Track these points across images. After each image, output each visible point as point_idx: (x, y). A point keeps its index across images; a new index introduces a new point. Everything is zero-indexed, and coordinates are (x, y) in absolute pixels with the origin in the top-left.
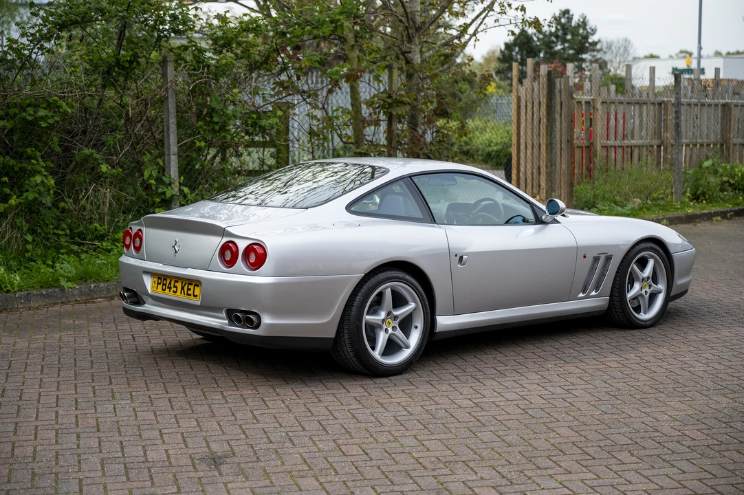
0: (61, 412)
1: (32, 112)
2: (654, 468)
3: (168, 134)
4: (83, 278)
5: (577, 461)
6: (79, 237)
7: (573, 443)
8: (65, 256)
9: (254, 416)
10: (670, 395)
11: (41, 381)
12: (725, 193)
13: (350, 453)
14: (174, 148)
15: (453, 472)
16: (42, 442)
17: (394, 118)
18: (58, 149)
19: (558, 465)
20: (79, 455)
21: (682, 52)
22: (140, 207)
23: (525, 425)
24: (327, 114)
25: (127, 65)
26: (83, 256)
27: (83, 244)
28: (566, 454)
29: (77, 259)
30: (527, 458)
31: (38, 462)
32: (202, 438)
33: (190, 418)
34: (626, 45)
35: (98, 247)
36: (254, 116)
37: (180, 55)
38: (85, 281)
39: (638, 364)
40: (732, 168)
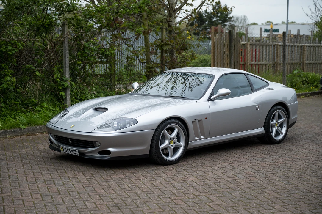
0: (39, 186)
1: (5, 48)
2: (316, 209)
3: (65, 58)
4: (29, 123)
5: (281, 206)
6: (25, 105)
7: (277, 198)
8: (20, 114)
9: (129, 187)
10: (311, 176)
11: (25, 171)
12: (304, 85)
13: (179, 204)
14: (68, 65)
15: (228, 212)
16: (36, 200)
17: (164, 51)
18: (16, 65)
19: (274, 208)
20: (55, 206)
21: (268, 22)
22: (52, 91)
23: (252, 190)
24: (134, 49)
25: (47, 26)
26: (28, 114)
27: (27, 108)
28: (275, 203)
29: (25, 115)
30: (259, 205)
31: (38, 209)
32: (109, 197)
33: (100, 188)
34: (245, 19)
35: (35, 110)
36: (103, 50)
37: (70, 22)
38: (31, 125)
39: (292, 162)
40: (307, 74)
